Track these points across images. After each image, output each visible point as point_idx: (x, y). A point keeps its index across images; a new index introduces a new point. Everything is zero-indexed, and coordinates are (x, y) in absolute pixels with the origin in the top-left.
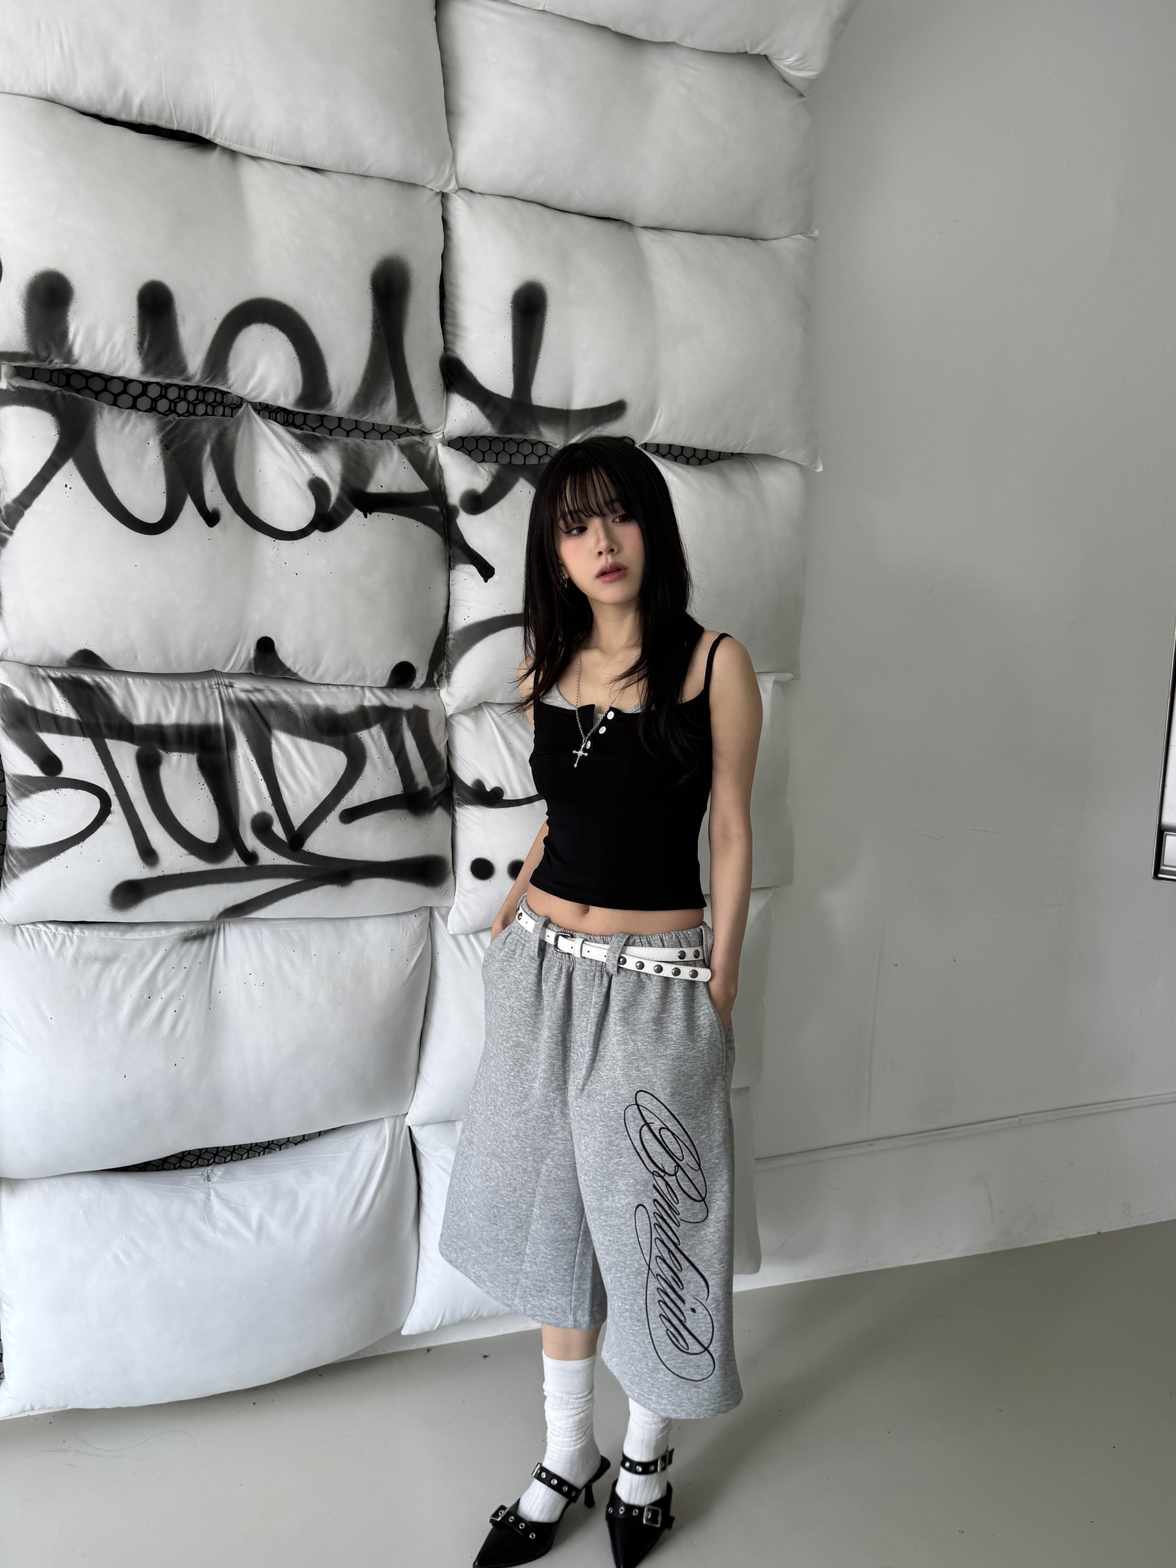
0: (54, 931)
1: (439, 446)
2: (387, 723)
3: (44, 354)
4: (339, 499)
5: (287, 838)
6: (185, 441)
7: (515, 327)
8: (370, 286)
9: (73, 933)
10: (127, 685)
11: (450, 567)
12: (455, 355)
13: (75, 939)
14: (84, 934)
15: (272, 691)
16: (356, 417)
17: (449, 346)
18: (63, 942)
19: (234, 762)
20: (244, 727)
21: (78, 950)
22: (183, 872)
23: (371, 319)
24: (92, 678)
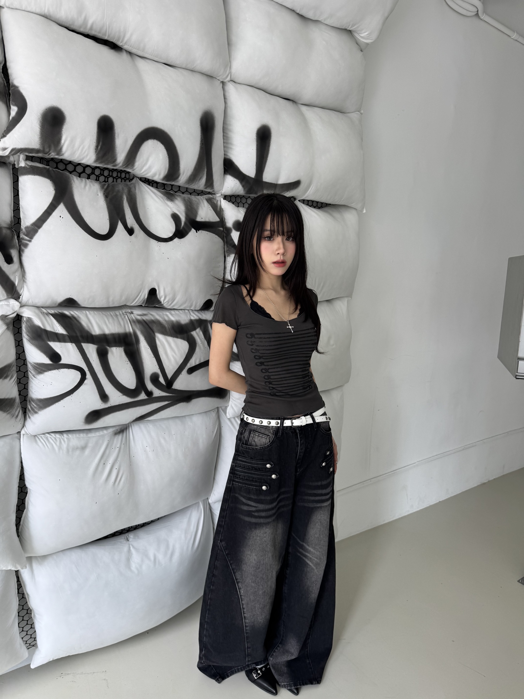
0: (54, 436)
1: (222, 199)
2: (202, 327)
4: (185, 223)
5: (166, 384)
6: (115, 194)
7: (257, 145)
8: (199, 124)
9: (64, 436)
10: (86, 314)
11: (227, 255)
12: (228, 157)
13: (66, 440)
14: (69, 436)
15: (151, 315)
16: (187, 186)
17: (226, 153)
18: (60, 442)
19: (140, 350)
20: (142, 333)
21: (68, 445)
22: (119, 404)
23: (200, 140)
24: (69, 312)
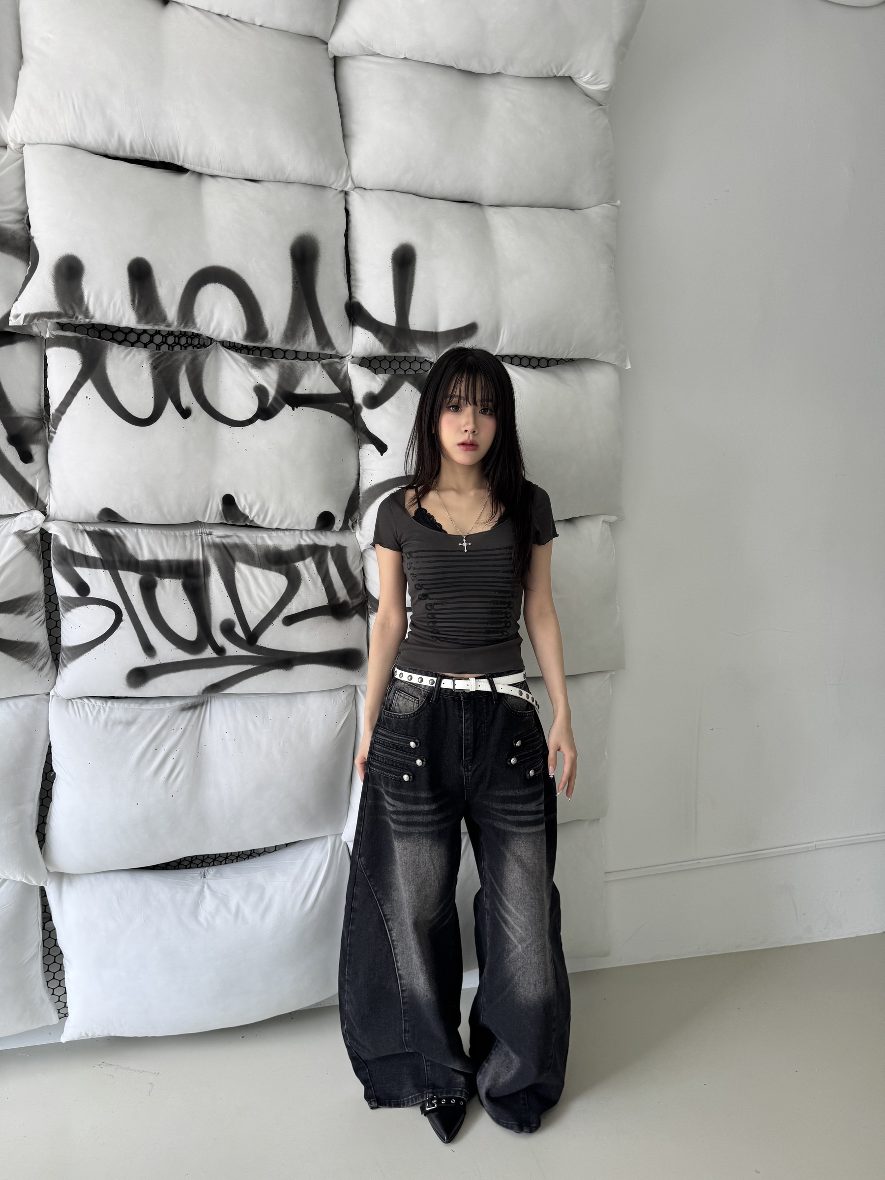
0: (93, 703)
1: (349, 364)
2: (317, 557)
3: (70, 312)
4: (275, 399)
5: (246, 636)
6: (169, 364)
7: (394, 276)
8: (289, 255)
9: (106, 705)
10: (137, 533)
11: (359, 448)
12: (356, 300)
13: (107, 709)
14: (113, 705)
15: (238, 536)
16: (288, 347)
17: (353, 295)
18: (99, 711)
19: (208, 584)
20: (217, 561)
21: (109, 717)
22: (173, 661)
23: (291, 277)
24: (114, 530)
